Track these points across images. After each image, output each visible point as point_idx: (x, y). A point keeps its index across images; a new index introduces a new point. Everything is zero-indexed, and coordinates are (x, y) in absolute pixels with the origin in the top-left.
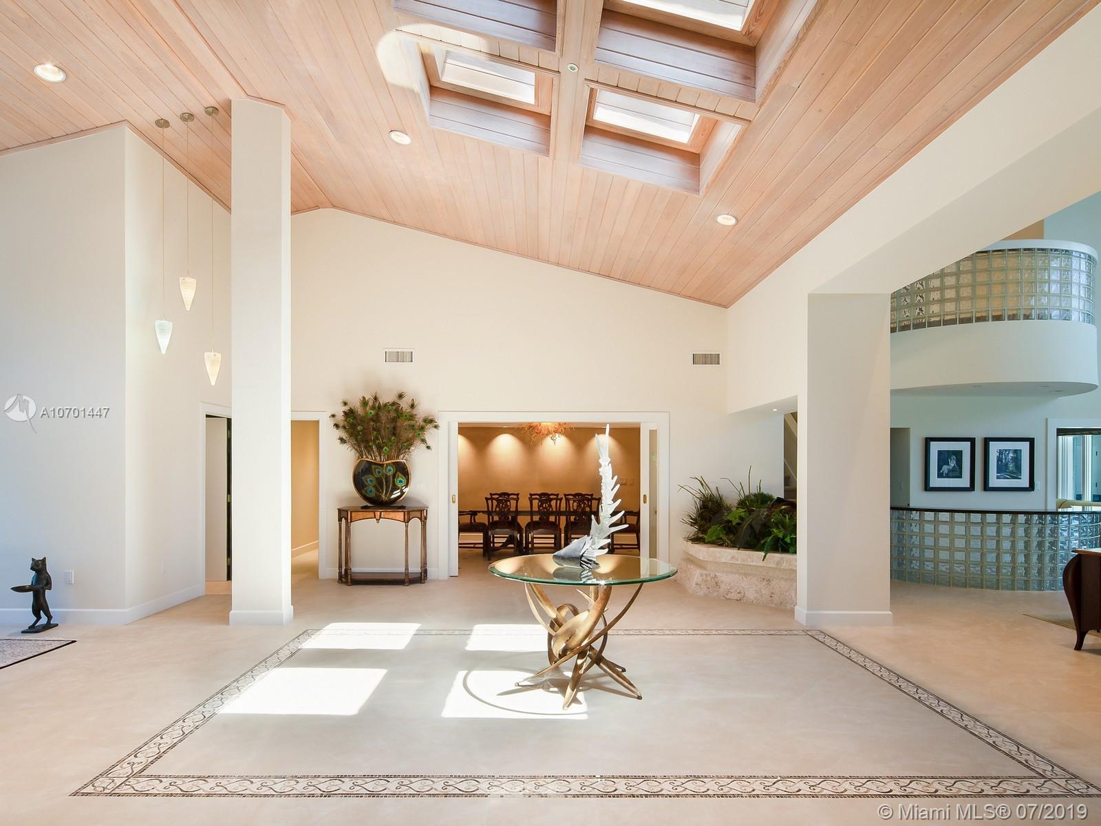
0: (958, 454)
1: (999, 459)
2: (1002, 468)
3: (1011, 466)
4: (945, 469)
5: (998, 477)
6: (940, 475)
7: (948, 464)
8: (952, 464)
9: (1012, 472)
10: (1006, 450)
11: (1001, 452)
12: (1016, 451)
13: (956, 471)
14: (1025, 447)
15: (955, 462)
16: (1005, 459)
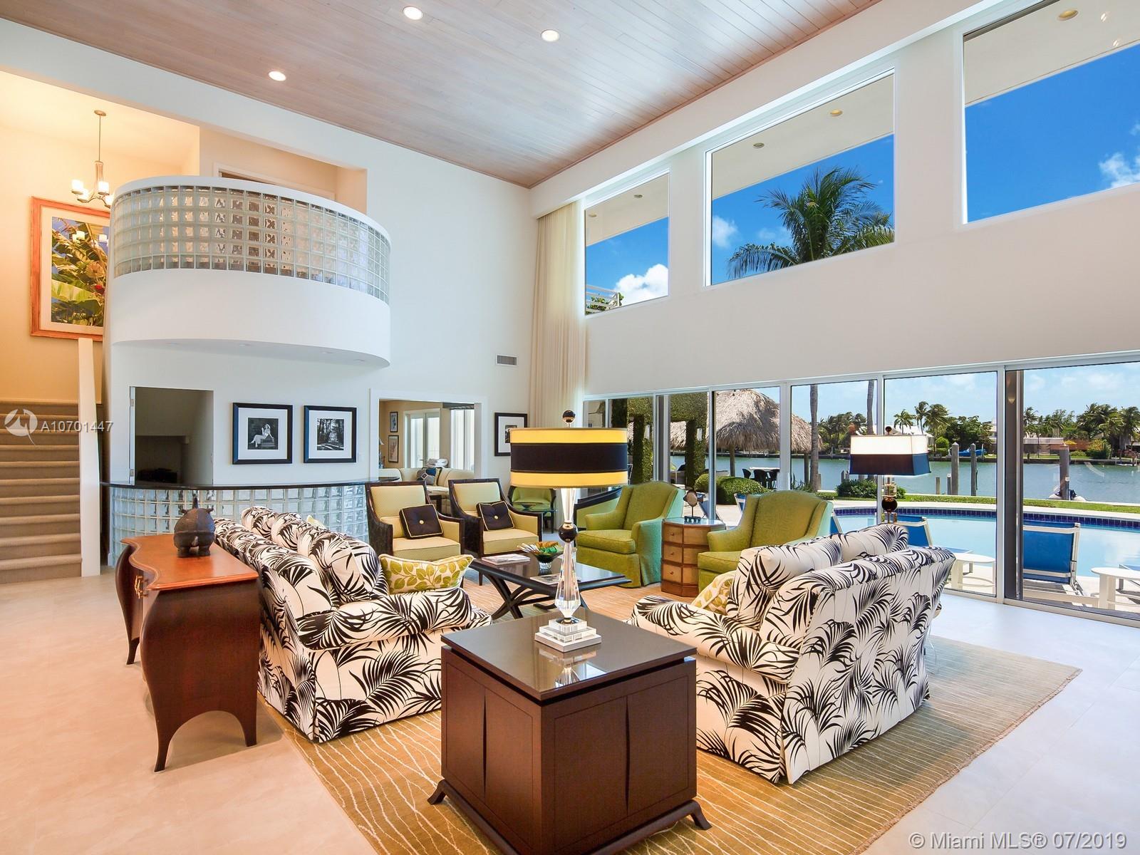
0: (273, 423)
1: (320, 430)
2: (323, 439)
3: (333, 437)
4: (257, 439)
5: (319, 449)
6: (251, 446)
7: (261, 434)
8: (266, 433)
9: (334, 443)
10: (327, 420)
11: (322, 422)
12: (338, 421)
13: (271, 441)
14: (347, 417)
15: (269, 432)
16: (327, 428)
